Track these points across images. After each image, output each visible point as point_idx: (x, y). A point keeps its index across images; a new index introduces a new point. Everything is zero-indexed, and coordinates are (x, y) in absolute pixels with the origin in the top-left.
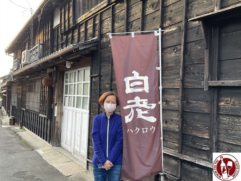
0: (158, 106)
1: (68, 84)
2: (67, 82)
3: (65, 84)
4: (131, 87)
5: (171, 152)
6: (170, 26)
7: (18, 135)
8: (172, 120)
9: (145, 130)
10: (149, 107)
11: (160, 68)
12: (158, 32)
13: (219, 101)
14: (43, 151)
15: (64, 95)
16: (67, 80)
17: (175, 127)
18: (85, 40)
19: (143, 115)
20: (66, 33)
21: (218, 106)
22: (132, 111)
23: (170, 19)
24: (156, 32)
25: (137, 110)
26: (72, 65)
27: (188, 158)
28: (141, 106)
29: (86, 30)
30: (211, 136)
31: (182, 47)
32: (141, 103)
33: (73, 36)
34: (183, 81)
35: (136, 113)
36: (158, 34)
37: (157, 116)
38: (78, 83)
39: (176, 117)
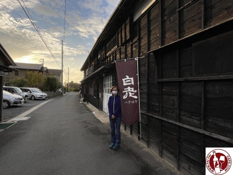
0: (137, 91)
2: (104, 82)
3: (104, 83)
4: (126, 83)
5: (144, 112)
6: (142, 56)
7: (86, 106)
8: (144, 98)
9: (133, 102)
10: (134, 92)
11: (138, 74)
12: (137, 59)
13: (162, 88)
14: (95, 112)
15: (104, 88)
17: (145, 101)
18: (110, 63)
19: (132, 95)
20: (103, 61)
21: (162, 91)
22: (127, 93)
23: (142, 52)
24: (135, 58)
25: (129, 93)
26: (105, 75)
27: (150, 115)
28: (131, 91)
29: (110, 59)
30: (159, 104)
31: (147, 65)
32: (131, 90)
33: (105, 62)
34: (148, 80)
35: (129, 94)
36: (136, 59)
37: (138, 96)
38: (108, 82)
39: (145, 96)
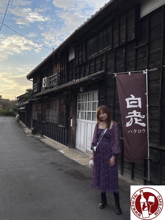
0: (146, 117)
1: (81, 103)
3: (78, 103)
4: (130, 104)
5: (154, 145)
6: (153, 67)
7: (41, 141)
8: (155, 126)
9: (140, 131)
10: (142, 117)
11: (147, 94)
16: (80, 100)
17: (156, 130)
23: (153, 62)
25: (135, 118)
26: (84, 90)
29: (95, 65)
31: (161, 81)
32: (137, 114)
33: (85, 69)
34: (161, 102)
37: (146, 123)
38: (89, 102)
39: (157, 124)
